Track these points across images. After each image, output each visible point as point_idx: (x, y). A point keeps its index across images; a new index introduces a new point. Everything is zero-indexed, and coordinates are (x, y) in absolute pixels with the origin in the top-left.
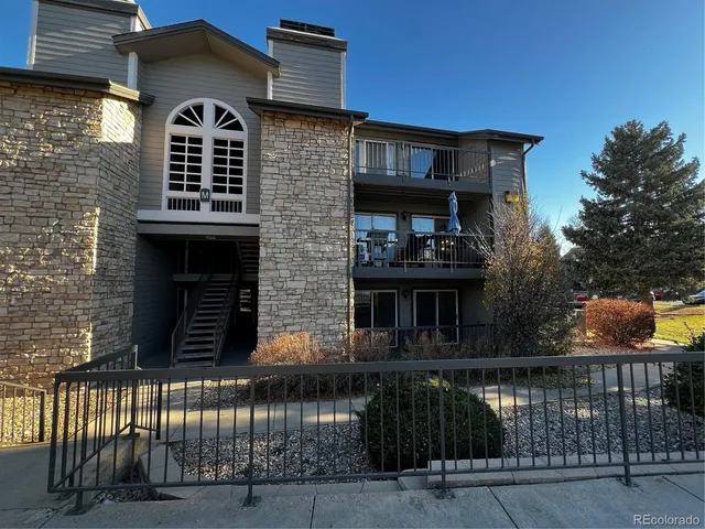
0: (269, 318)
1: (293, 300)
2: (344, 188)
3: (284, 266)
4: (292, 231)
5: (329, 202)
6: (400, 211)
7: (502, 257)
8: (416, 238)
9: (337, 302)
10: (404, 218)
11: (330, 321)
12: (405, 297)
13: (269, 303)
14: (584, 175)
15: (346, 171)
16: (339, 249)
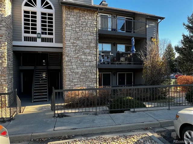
0: (69, 82)
1: (77, 76)
2: (95, 35)
3: (74, 64)
4: (77, 51)
5: (90, 41)
6: (113, 42)
7: (149, 61)
8: (120, 54)
9: (93, 77)
10: (114, 45)
11: (90, 83)
12: (114, 75)
13: (69, 77)
14: (184, 25)
15: (96, 29)
16: (94, 58)
